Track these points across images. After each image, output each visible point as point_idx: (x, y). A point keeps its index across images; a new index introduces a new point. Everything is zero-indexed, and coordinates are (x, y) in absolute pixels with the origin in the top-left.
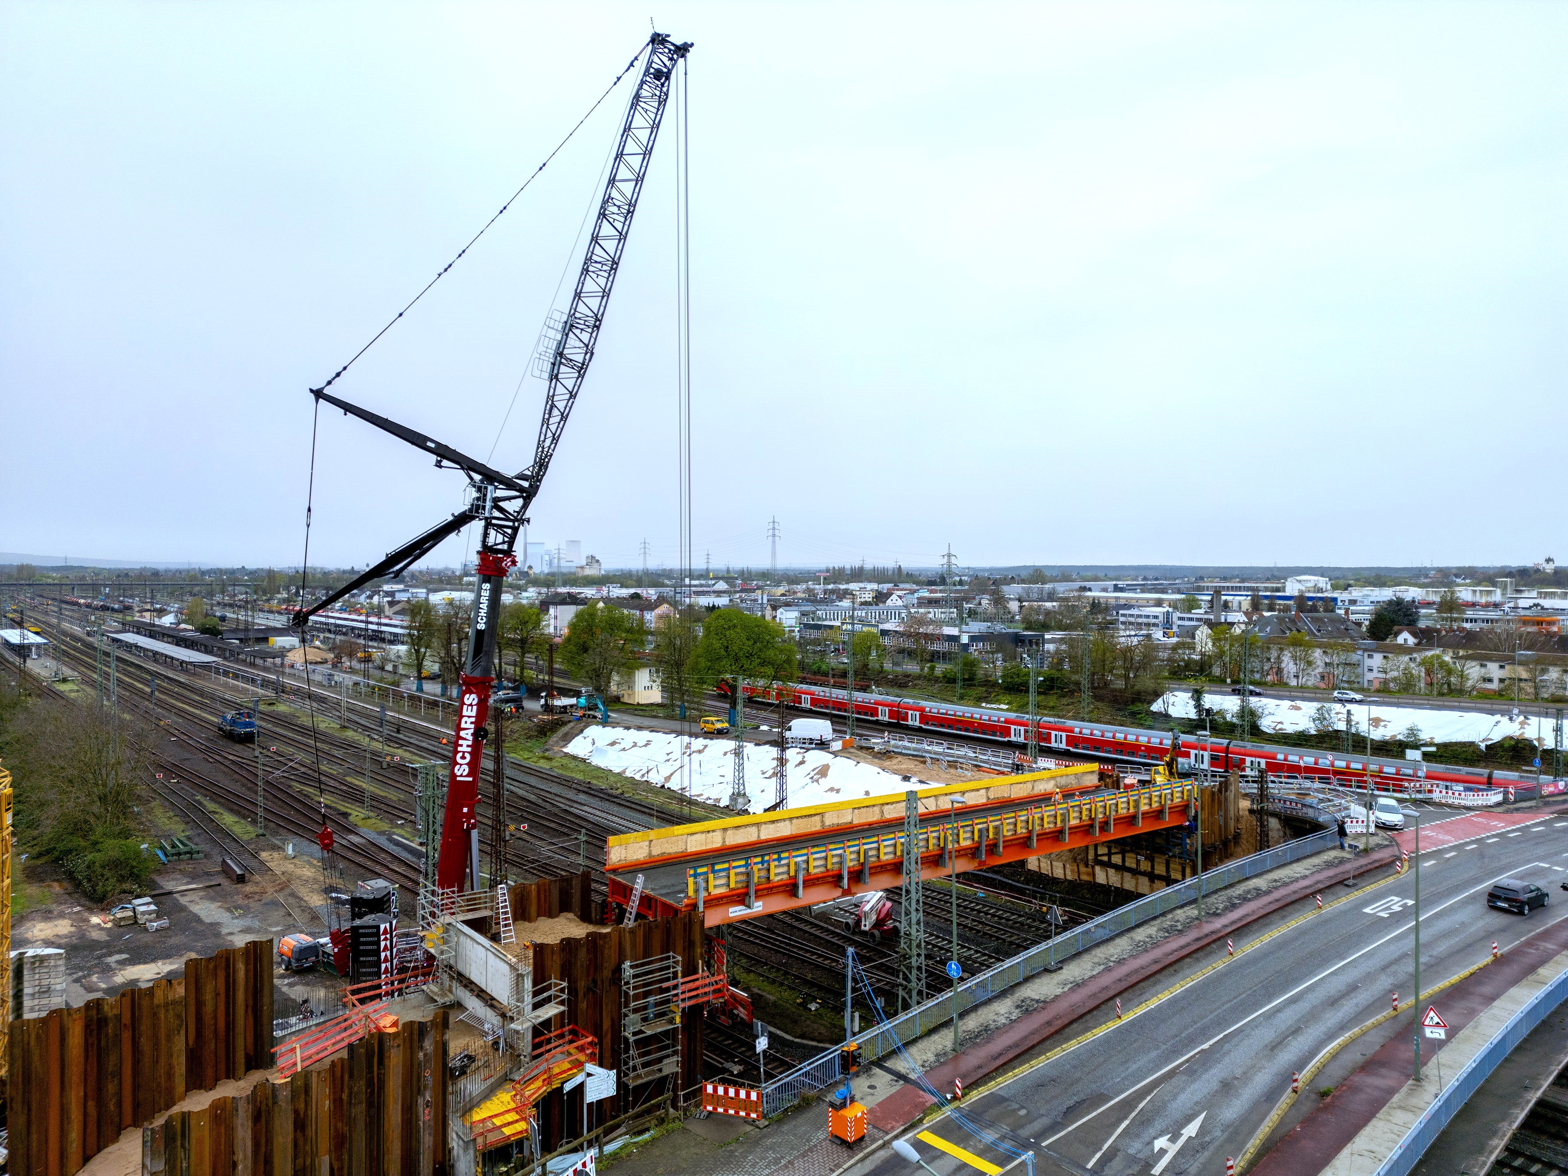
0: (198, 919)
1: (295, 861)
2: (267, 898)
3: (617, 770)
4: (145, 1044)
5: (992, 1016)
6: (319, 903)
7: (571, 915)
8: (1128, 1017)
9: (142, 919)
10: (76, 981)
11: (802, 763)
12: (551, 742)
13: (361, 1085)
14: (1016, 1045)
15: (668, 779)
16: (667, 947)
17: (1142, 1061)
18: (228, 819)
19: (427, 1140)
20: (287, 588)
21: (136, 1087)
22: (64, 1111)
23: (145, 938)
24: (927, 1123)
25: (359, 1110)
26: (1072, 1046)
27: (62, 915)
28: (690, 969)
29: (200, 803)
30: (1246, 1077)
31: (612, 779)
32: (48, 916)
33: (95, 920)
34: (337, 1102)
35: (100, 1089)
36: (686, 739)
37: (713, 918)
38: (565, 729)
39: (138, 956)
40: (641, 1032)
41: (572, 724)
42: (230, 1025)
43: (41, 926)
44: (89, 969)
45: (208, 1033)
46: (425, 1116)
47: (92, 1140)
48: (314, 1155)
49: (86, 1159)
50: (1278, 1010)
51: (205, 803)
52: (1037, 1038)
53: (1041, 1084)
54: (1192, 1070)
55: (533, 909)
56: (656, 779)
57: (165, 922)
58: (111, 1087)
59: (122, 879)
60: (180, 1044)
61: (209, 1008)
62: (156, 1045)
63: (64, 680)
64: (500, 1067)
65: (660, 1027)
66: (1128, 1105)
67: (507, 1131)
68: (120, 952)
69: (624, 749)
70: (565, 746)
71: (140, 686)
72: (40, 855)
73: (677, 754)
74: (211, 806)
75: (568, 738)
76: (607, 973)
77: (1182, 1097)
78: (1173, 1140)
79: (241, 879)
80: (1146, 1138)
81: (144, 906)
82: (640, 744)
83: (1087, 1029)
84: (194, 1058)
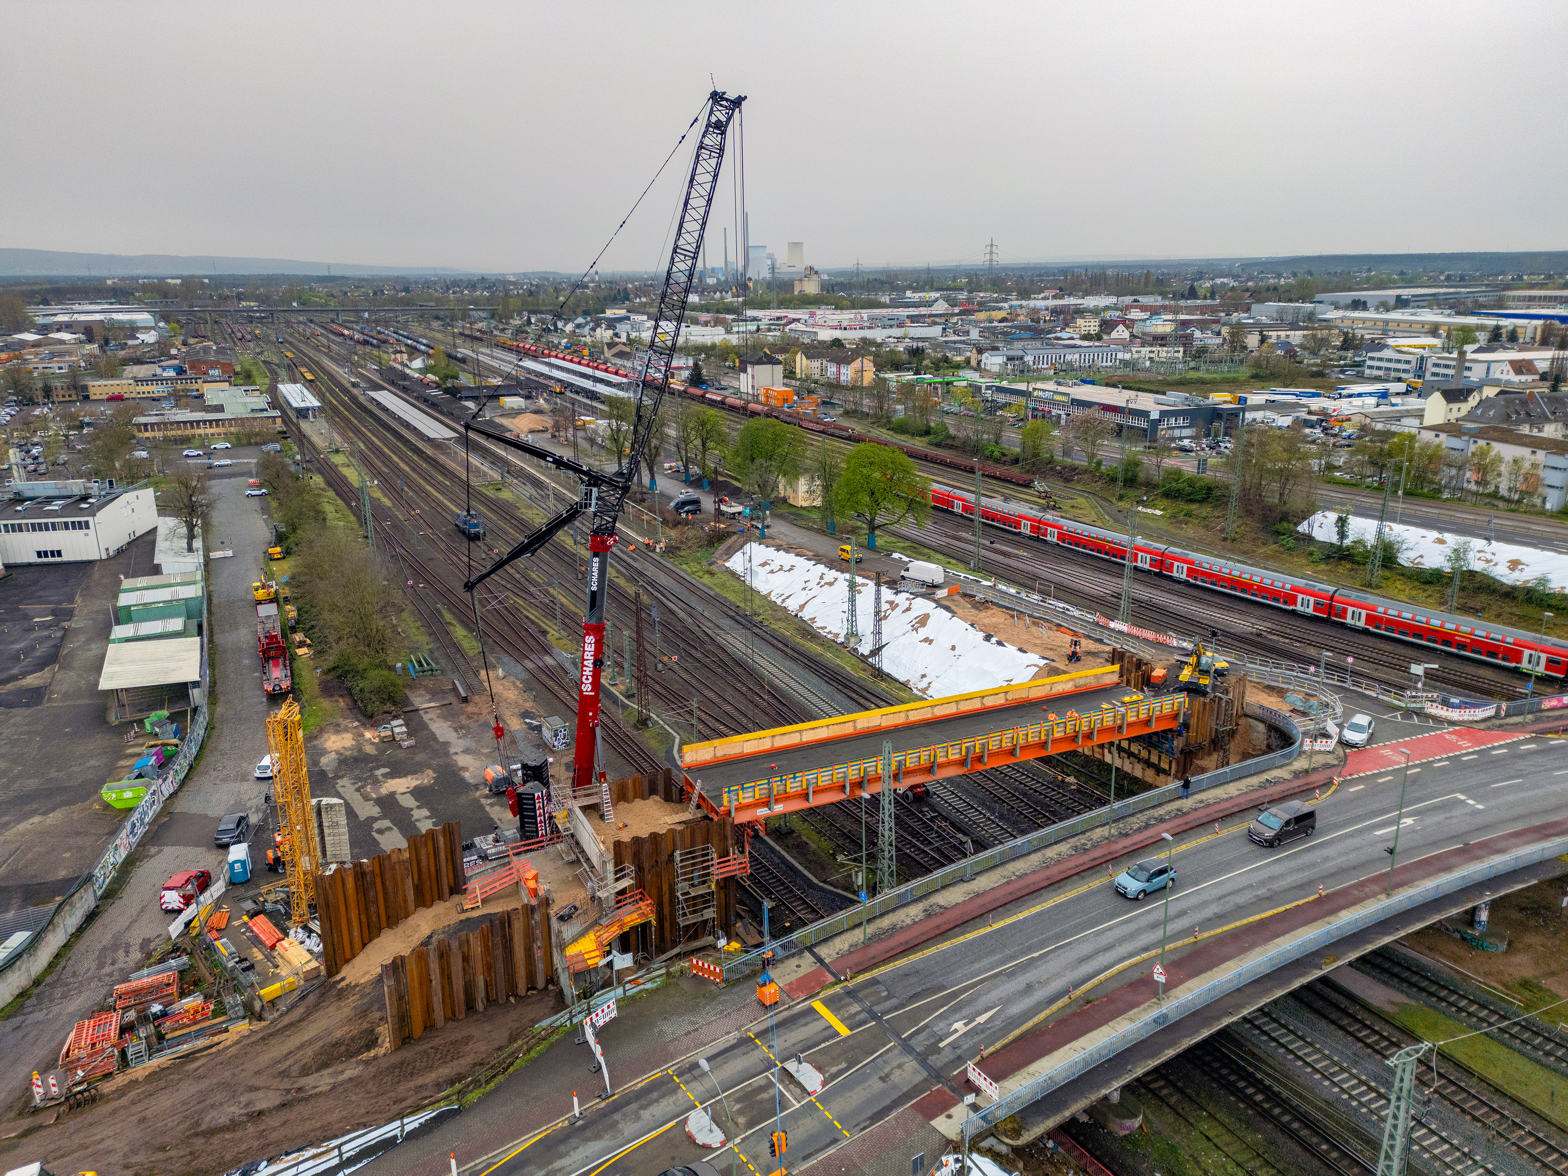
0: (434, 738)
1: (504, 682)
2: (482, 719)
3: (764, 592)
4: (390, 888)
5: (903, 917)
6: (517, 727)
7: (657, 798)
8: (996, 926)
9: (398, 738)
10: (358, 790)
11: (908, 609)
12: (716, 555)
13: (498, 939)
14: (906, 943)
15: (802, 607)
16: (707, 840)
17: (986, 962)
18: (459, 632)
19: (540, 967)
20: (520, 314)
21: (387, 907)
22: (349, 922)
23: (401, 754)
24: (821, 996)
25: (499, 952)
26: (946, 945)
27: (346, 730)
28: (724, 854)
29: (440, 613)
30: (1048, 981)
31: (757, 602)
32: (338, 729)
33: (368, 735)
34: (486, 947)
35: (367, 909)
36: (821, 568)
37: (742, 818)
38: (729, 542)
39: (397, 772)
40: (688, 893)
41: (734, 538)
42: (438, 871)
43: (334, 738)
44: (366, 779)
45: (425, 877)
46: (538, 954)
47: (366, 935)
48: (474, 975)
49: (364, 945)
50: (1110, 929)
51: (444, 612)
52: (925, 938)
53: (906, 974)
54: (1011, 974)
55: (631, 794)
56: (792, 605)
57: (412, 742)
58: (373, 909)
59: (383, 702)
60: (409, 883)
61: (424, 863)
62: (396, 884)
63: (337, 451)
64: (593, 915)
65: (701, 890)
66: (955, 995)
67: (590, 962)
68: (384, 766)
69: (772, 572)
70: (727, 560)
71: (396, 459)
72: (329, 671)
73: (812, 584)
74: (448, 617)
75: (730, 553)
76: (664, 858)
77: (993, 993)
78: (966, 1025)
79: (465, 700)
80: (951, 1021)
81: (398, 727)
82: (786, 568)
83: (963, 934)
84: (418, 890)
